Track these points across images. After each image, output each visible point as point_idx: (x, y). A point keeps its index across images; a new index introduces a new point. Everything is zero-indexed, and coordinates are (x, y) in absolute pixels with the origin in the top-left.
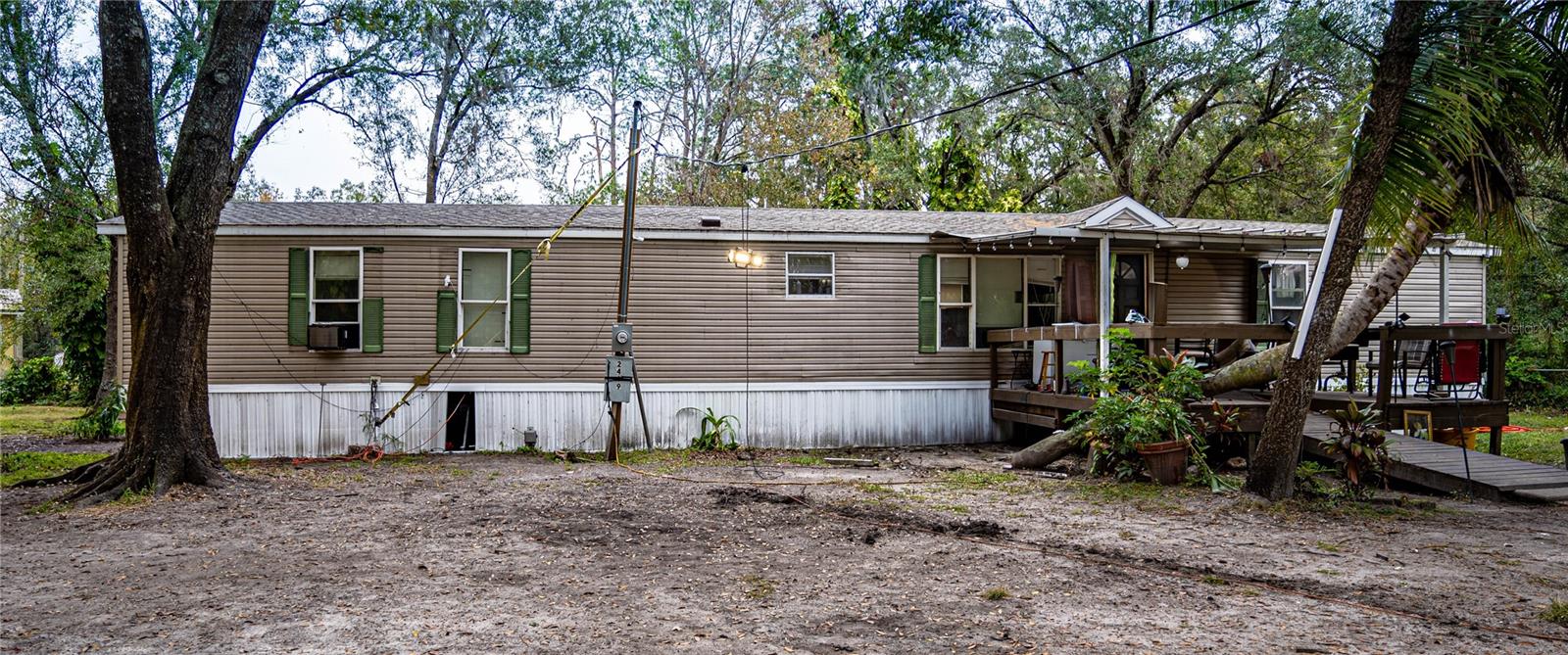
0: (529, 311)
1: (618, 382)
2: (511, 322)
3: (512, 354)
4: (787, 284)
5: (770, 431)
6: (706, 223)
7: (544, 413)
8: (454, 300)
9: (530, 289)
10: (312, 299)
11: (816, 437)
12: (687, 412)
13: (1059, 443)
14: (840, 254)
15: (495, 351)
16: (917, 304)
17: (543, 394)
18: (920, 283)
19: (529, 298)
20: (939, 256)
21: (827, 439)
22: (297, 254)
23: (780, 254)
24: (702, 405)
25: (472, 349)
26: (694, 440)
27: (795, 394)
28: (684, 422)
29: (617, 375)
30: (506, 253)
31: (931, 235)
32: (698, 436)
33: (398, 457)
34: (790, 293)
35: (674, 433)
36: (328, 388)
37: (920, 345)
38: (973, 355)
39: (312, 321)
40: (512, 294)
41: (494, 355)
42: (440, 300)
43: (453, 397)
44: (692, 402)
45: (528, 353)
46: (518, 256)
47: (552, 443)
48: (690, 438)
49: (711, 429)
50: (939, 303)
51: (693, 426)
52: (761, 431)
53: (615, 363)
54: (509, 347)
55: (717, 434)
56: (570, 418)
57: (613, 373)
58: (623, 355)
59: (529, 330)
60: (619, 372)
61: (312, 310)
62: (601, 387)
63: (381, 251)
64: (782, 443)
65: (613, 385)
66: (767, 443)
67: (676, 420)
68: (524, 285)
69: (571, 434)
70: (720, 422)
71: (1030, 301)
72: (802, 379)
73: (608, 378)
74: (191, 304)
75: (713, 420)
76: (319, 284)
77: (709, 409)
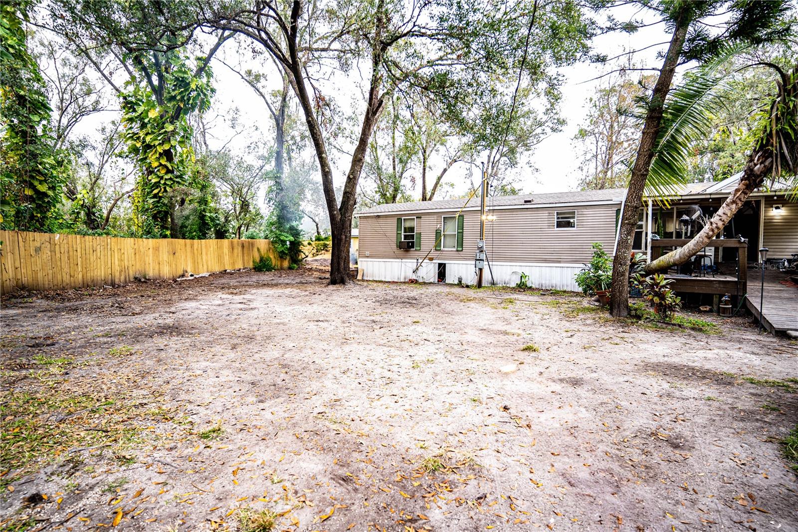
0: (463, 236)
1: (479, 261)
2: (457, 240)
3: (457, 251)
4: (556, 224)
6: (526, 202)
7: (464, 271)
8: (440, 233)
9: (463, 228)
10: (403, 234)
11: (566, 286)
12: (517, 273)
14: (579, 210)
16: (615, 231)
18: (616, 221)
19: (463, 231)
22: (399, 221)
23: (553, 212)
24: (522, 270)
25: (445, 249)
27: (558, 268)
28: (514, 277)
30: (456, 217)
32: (519, 282)
33: (425, 283)
34: (557, 227)
35: (510, 281)
36: (403, 260)
39: (403, 240)
40: (458, 230)
41: (452, 251)
42: (437, 233)
43: (440, 265)
44: (519, 269)
45: (462, 250)
46: (460, 217)
47: (465, 282)
48: (516, 283)
49: (523, 280)
51: (517, 278)
53: (478, 254)
54: (456, 248)
55: (524, 282)
57: (478, 258)
58: (482, 251)
59: (462, 243)
60: (480, 257)
61: (403, 236)
63: (420, 218)
65: (477, 262)
67: (511, 276)
68: (461, 227)
72: (560, 262)
73: (476, 260)
74: (344, 237)
76: (405, 228)
77: (523, 273)
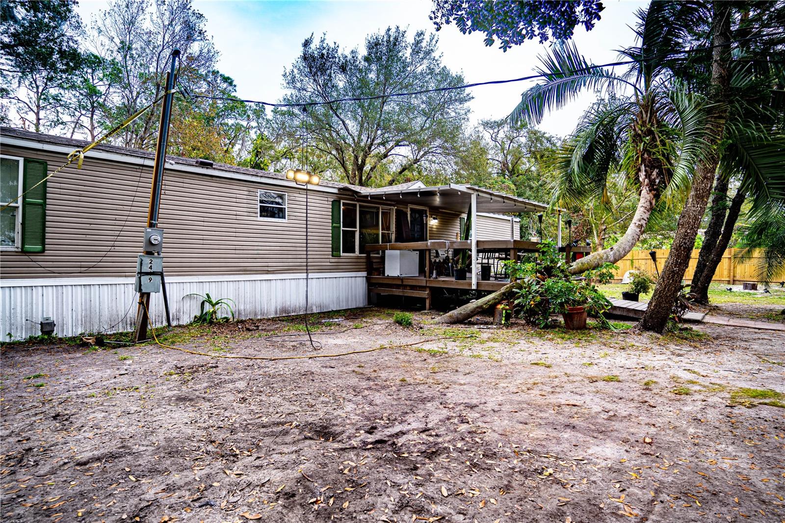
0: (44, 215)
1: (149, 276)
2: (23, 224)
3: (24, 252)
4: (259, 210)
5: (248, 307)
6: (202, 163)
7: (60, 303)
9: (46, 195)
11: (276, 309)
12: (190, 296)
13: (477, 307)
14: (291, 194)
15: (5, 249)
16: (331, 228)
17: (60, 288)
18: (332, 216)
19: (45, 203)
20: (342, 201)
21: (284, 310)
23: (255, 190)
24: (201, 292)
26: (195, 317)
27: (264, 282)
28: (187, 304)
29: (149, 270)
30: (18, 161)
31: (339, 189)
32: (198, 314)
34: (261, 216)
35: (180, 312)
37: (332, 251)
38: (358, 258)
40: (24, 198)
44: (194, 289)
45: (43, 250)
46: (31, 165)
47: (68, 329)
48: (193, 316)
49: (208, 308)
50: (342, 228)
51: (195, 307)
52: (242, 308)
53: (147, 260)
54: (20, 245)
55: (214, 312)
56: (88, 307)
57: (146, 269)
58: (153, 254)
59: (44, 232)
60: (151, 268)
62: (133, 280)
64: (256, 315)
65: (145, 279)
66: (246, 315)
67: (182, 304)
68: (37, 190)
69: (88, 320)
70: (217, 303)
71: (382, 230)
72: (268, 272)
73: (140, 273)
75: (210, 302)
77: (207, 295)
